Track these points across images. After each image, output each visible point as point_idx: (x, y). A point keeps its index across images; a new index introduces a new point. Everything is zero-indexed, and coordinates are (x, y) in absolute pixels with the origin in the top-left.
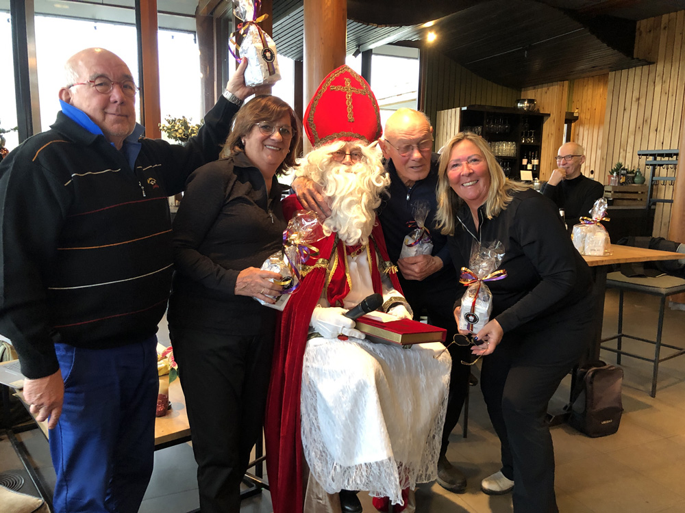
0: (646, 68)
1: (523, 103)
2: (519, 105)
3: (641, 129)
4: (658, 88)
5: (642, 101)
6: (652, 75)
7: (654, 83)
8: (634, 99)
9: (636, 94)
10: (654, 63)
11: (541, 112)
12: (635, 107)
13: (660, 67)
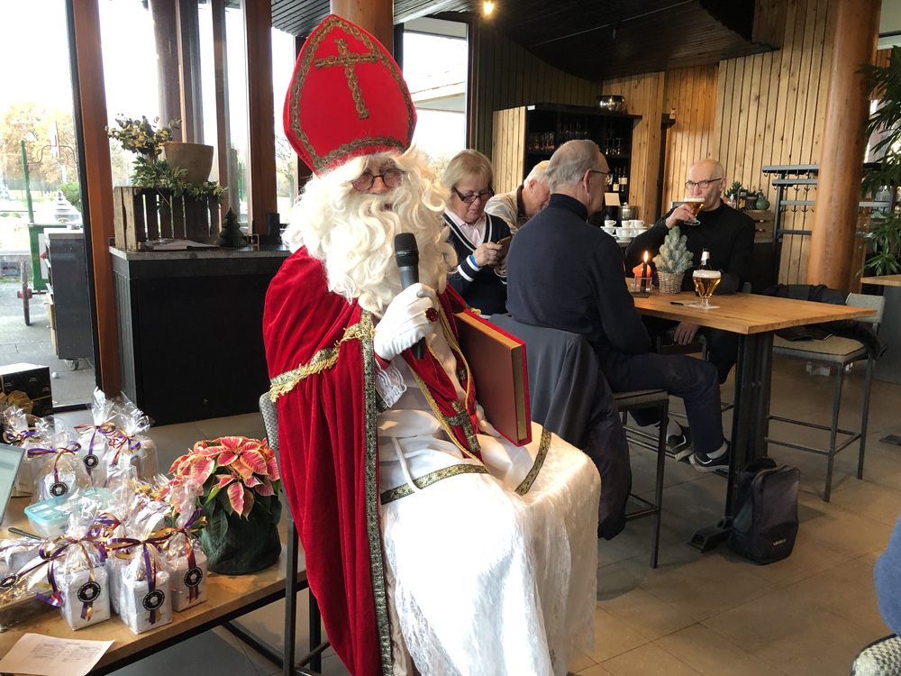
0: (768, 56)
1: (606, 101)
2: (602, 104)
3: (762, 137)
4: (784, 83)
5: (763, 99)
6: (776, 65)
7: (779, 76)
8: (753, 97)
9: (755, 90)
10: (778, 49)
11: (630, 113)
12: (753, 108)
13: (786, 55)
